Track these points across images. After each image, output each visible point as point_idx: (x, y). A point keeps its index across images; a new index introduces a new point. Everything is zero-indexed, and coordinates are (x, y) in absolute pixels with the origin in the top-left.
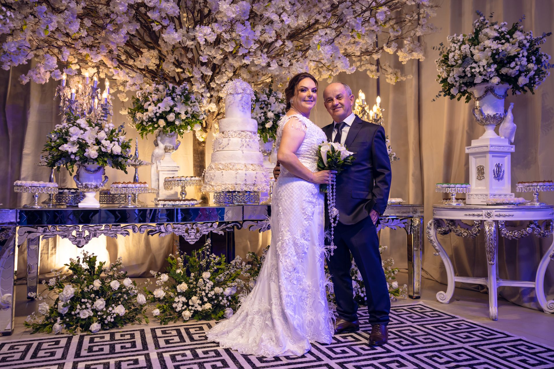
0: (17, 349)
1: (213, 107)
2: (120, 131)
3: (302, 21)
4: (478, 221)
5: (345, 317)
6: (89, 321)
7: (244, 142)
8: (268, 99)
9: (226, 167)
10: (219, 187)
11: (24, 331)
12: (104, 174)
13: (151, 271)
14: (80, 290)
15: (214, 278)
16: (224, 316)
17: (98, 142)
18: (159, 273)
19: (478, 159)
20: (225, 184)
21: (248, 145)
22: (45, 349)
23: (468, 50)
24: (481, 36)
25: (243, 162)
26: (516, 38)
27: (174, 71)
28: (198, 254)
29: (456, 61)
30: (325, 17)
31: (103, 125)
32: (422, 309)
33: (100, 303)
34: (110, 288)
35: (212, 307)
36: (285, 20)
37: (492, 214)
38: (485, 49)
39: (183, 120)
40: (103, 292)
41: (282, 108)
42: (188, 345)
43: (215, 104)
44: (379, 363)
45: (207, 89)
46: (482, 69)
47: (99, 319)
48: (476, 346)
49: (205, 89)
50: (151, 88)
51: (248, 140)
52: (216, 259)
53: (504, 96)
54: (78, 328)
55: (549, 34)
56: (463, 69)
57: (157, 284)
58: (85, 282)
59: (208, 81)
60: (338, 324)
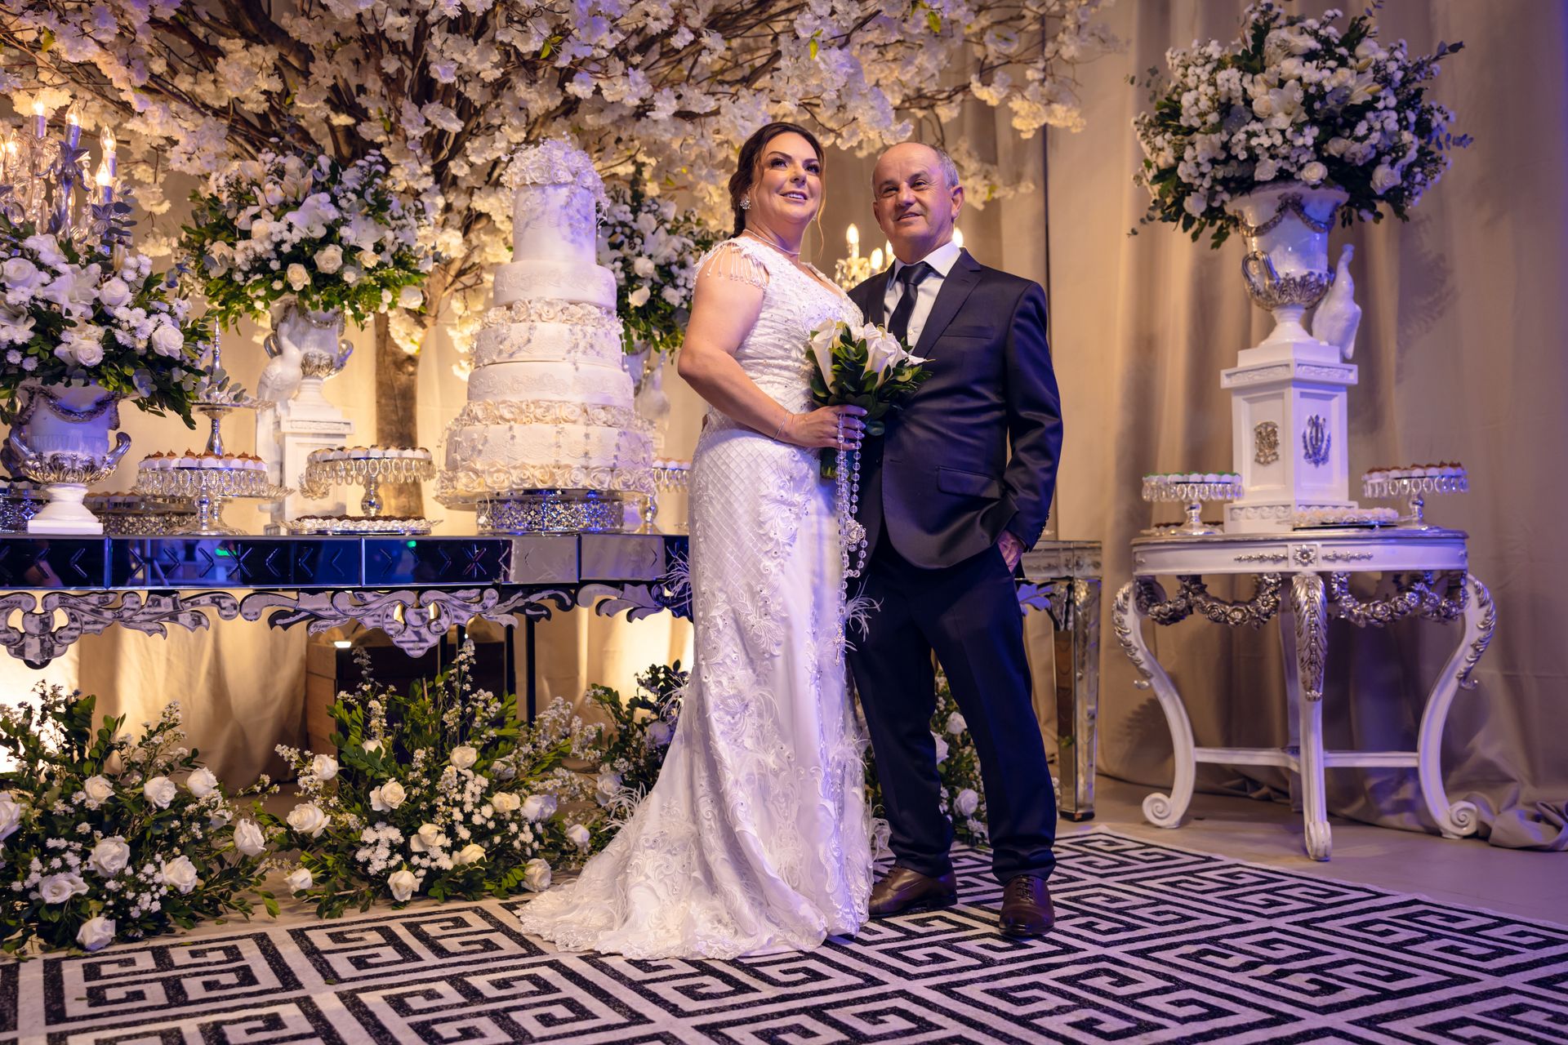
1: (452, 243)
2: (171, 285)
4: (1274, 576)
5: (917, 863)
6: (75, 911)
7: (580, 335)
8: (635, 220)
9: (522, 413)
10: (502, 476)
12: (117, 426)
13: (279, 748)
14: (37, 813)
15: (487, 767)
16: (525, 885)
17: (101, 316)
18: (307, 753)
19: (1258, 406)
20: (523, 466)
21: (592, 346)
23: (1235, 85)
24: (1270, 47)
25: (578, 399)
26: (1366, 57)
27: (327, 120)
28: (433, 690)
29: (1201, 115)
31: (117, 258)
32: (1111, 843)
34: (142, 801)
35: (488, 856)
37: (1312, 554)
38: (1282, 84)
39: (369, 271)
40: (116, 817)
41: (679, 247)
42: (435, 967)
43: (459, 234)
44: (1056, 980)
45: (436, 182)
46: (1278, 139)
47: (110, 903)
48: (1305, 924)
49: (432, 179)
50: (256, 167)
51: (590, 330)
52: (492, 709)
53: (1329, 226)
54: (34, 937)
55: (1456, 48)
56: (1225, 138)
57: (299, 789)
58: (55, 784)
59: (445, 153)
60: (896, 885)
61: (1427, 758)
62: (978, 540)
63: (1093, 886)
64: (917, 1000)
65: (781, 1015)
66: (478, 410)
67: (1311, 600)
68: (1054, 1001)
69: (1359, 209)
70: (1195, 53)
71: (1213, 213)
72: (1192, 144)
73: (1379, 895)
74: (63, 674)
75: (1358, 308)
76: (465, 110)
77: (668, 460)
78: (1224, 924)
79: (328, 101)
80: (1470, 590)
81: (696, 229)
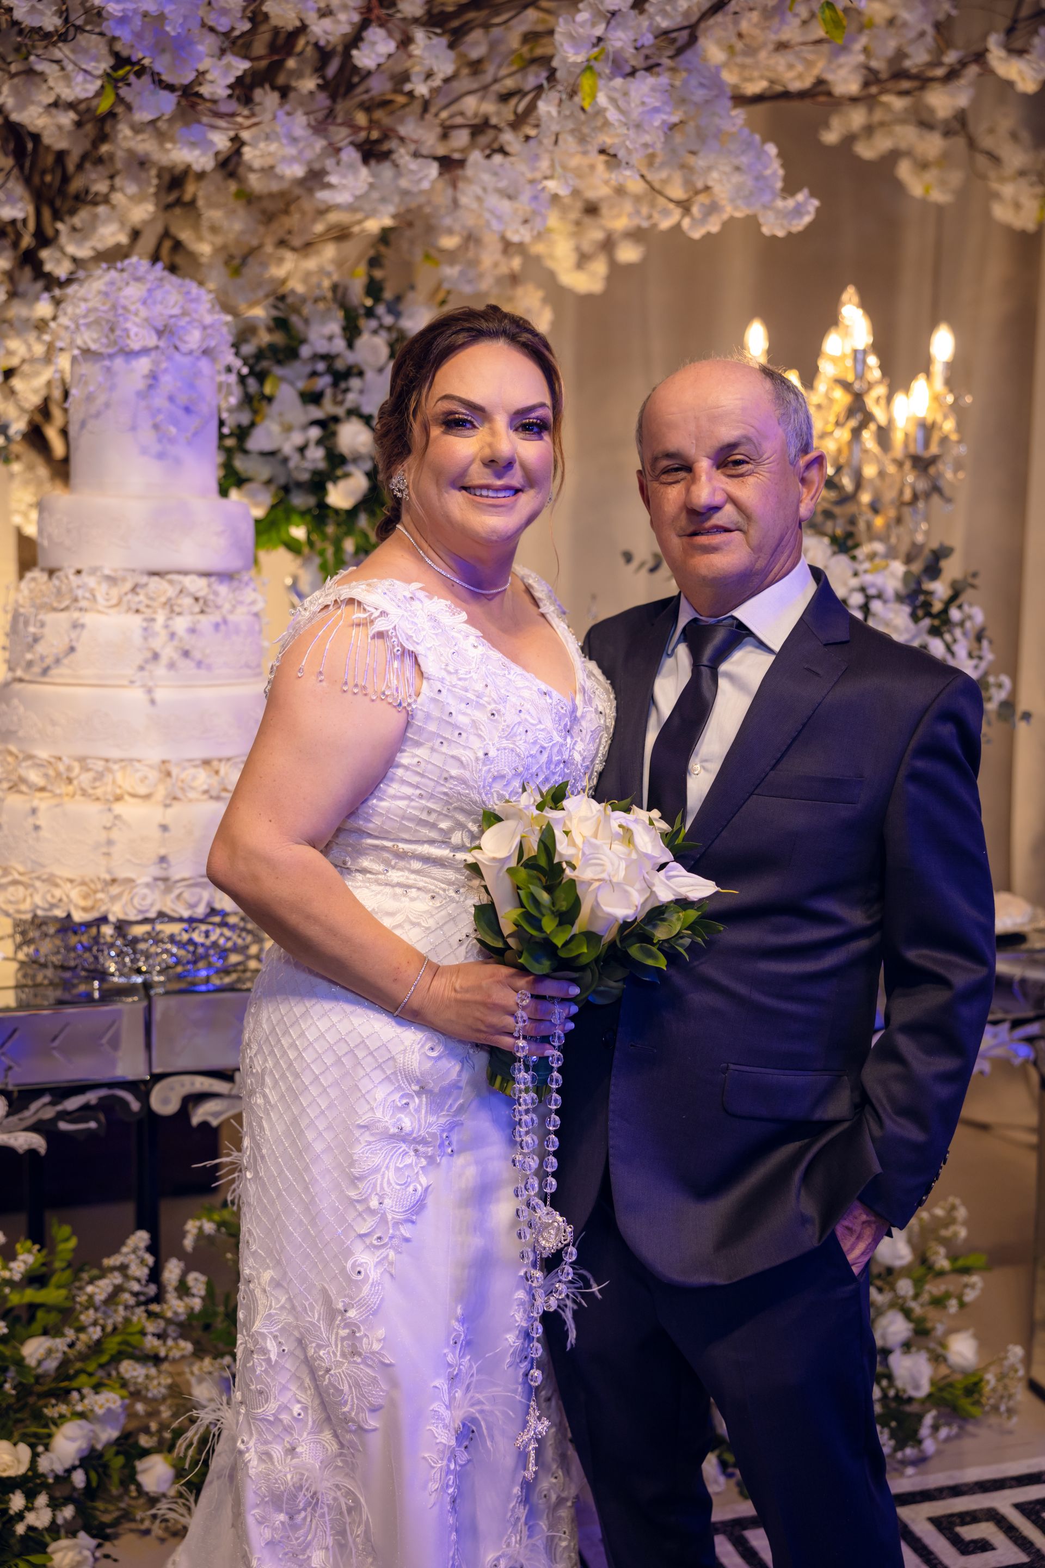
7: (164, 634)
8: (350, 345)
9: (60, 779)
21: (186, 654)
25: (154, 754)
51: (182, 624)
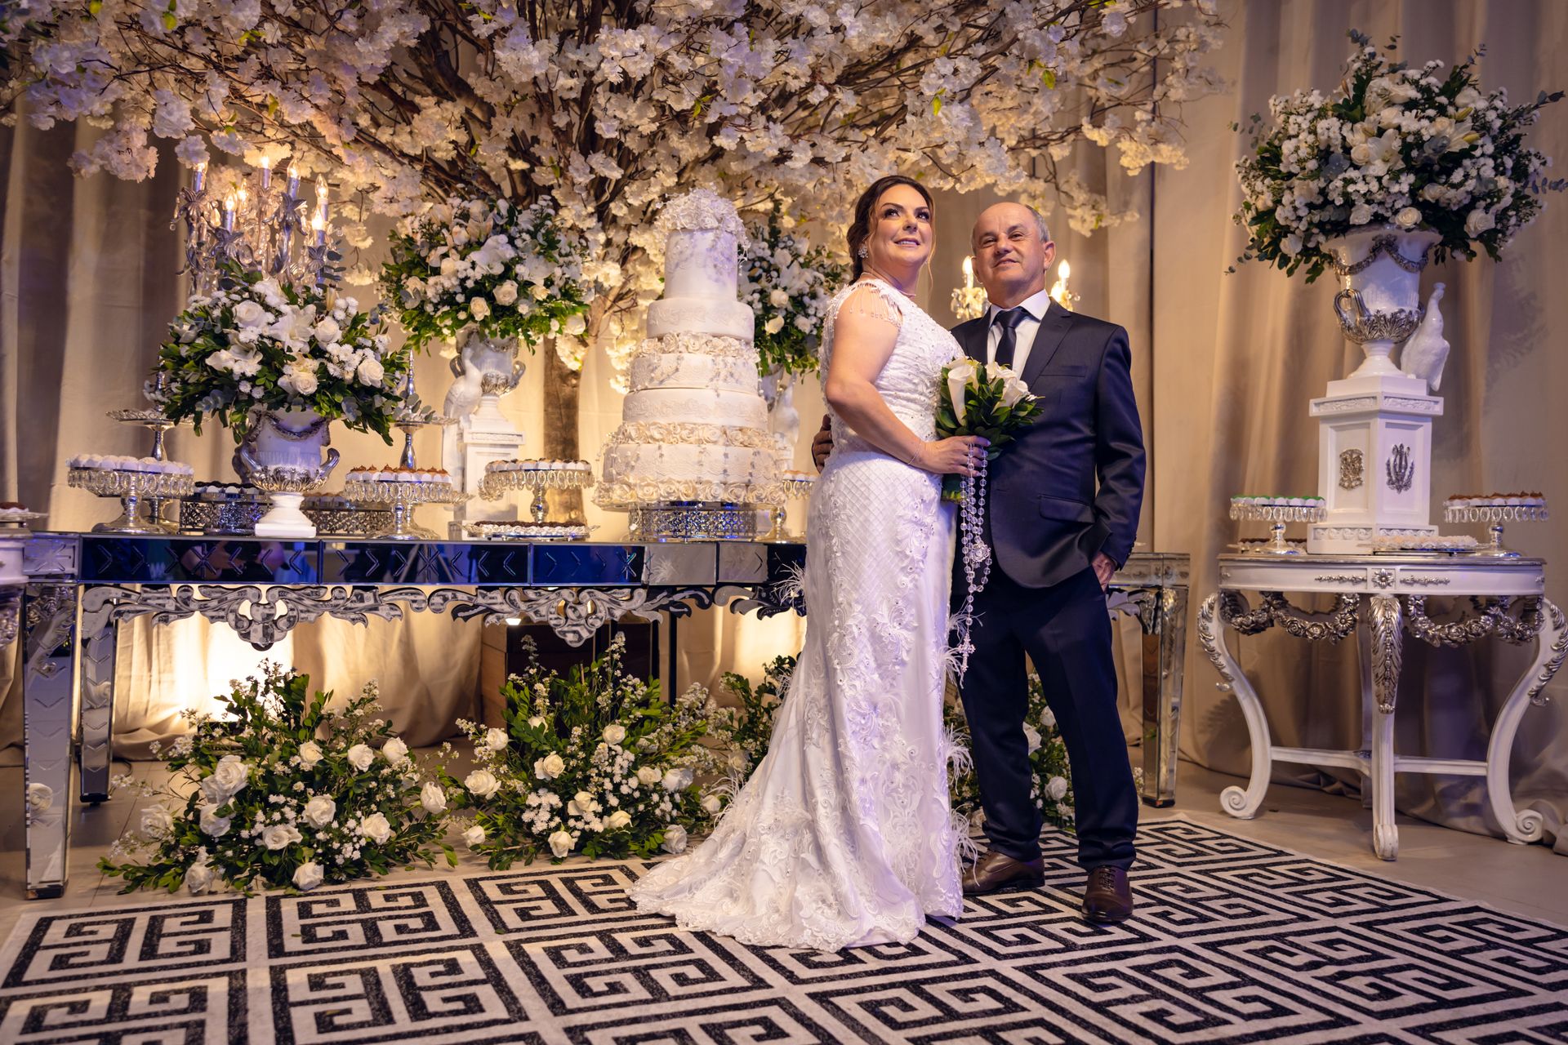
0: (92, 933)
1: (611, 274)
2: (374, 322)
3: (887, 33)
4: (1353, 596)
5: (1009, 848)
6: (291, 857)
8: (772, 255)
10: (652, 489)
11: (96, 885)
12: (328, 443)
13: (459, 722)
14: (261, 772)
15: (633, 743)
16: (664, 847)
17: (316, 350)
18: (482, 726)
19: (1346, 434)
20: (670, 481)
21: (732, 375)
22: (177, 934)
23: (1335, 134)
24: (1370, 97)
25: (719, 421)
26: (1466, 105)
27: (506, 164)
28: (589, 674)
29: (1300, 161)
30: (940, 29)
31: (330, 300)
32: (1189, 832)
33: (320, 808)
34: (346, 765)
35: (633, 821)
36: (848, 25)
37: (1391, 578)
38: (1381, 132)
39: (540, 303)
40: (325, 777)
41: (811, 280)
42: (587, 922)
43: (618, 266)
44: (1132, 968)
45: (599, 220)
46: (1374, 186)
47: (320, 851)
48: (1368, 925)
49: (595, 219)
50: (444, 210)
51: (730, 360)
52: (639, 692)
53: (1421, 266)
54: (258, 876)
55: (1556, 97)
56: (1322, 184)
57: (475, 757)
58: (276, 747)
59: (606, 196)
60: (989, 868)
61: (1496, 767)
62: (1075, 563)
63: (1171, 875)
64: (1005, 980)
65: (884, 987)
66: (631, 430)
67: (1387, 620)
68: (1130, 990)
69: (1452, 250)
70: (1297, 102)
71: (1306, 253)
72: (1290, 188)
73: (1441, 900)
74: (283, 654)
75: (1446, 343)
76: (625, 158)
77: (797, 472)
78: (1291, 921)
79: (508, 149)
80: (1546, 613)
81: (827, 262)
